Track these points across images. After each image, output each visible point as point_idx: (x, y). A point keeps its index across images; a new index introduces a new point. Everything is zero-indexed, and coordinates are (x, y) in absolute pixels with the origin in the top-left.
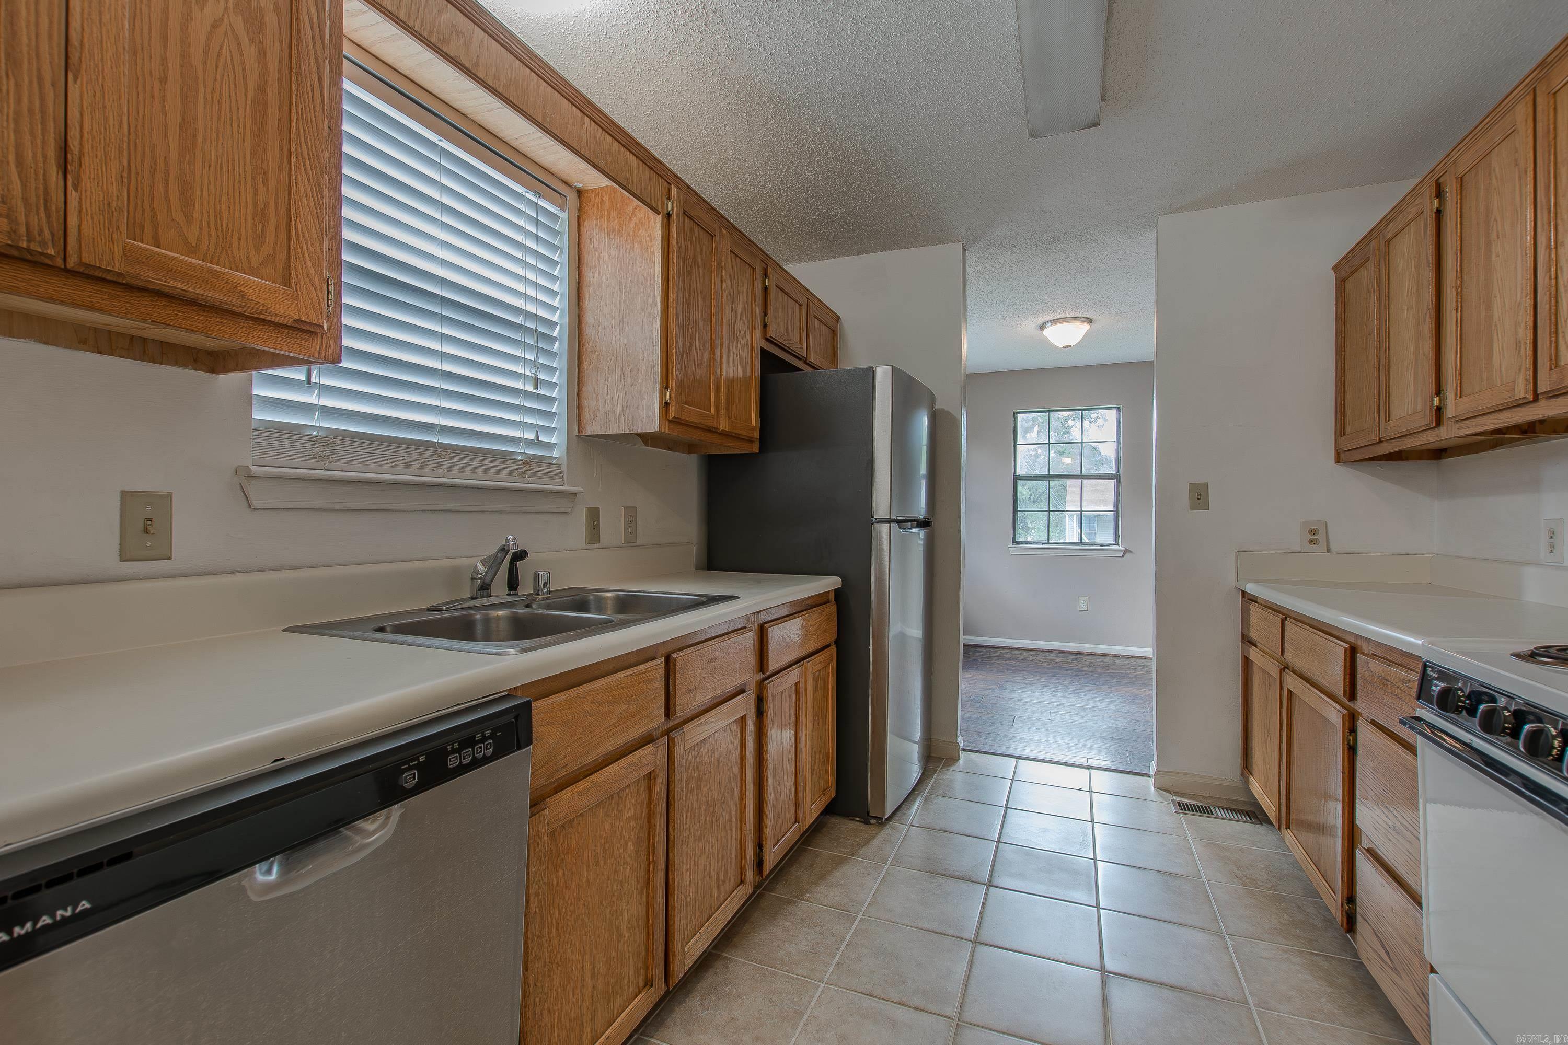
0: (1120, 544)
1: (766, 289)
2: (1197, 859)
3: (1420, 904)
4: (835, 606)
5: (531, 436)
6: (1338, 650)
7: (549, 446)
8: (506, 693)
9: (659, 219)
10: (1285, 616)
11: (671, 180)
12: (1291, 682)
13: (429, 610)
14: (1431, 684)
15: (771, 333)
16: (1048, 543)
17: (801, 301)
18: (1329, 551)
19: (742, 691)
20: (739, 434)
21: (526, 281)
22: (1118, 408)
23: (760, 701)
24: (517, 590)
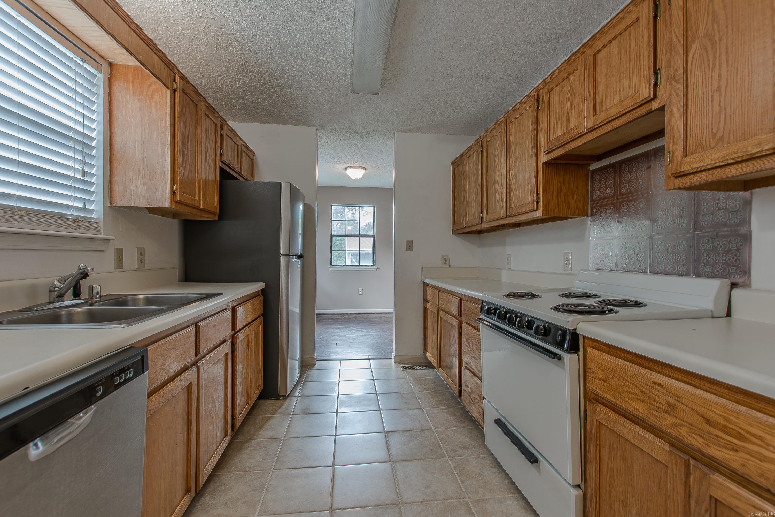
0: (375, 265)
1: (221, 135)
2: (412, 386)
3: (481, 380)
4: (262, 297)
5: (81, 205)
6: (455, 301)
7: (92, 211)
8: (129, 347)
9: (169, 92)
10: (439, 290)
11: (176, 72)
12: (441, 314)
13: (20, 311)
14: (484, 307)
15: (225, 159)
16: (346, 265)
17: (238, 144)
18: (450, 267)
19: (225, 341)
20: (209, 211)
21: (76, 111)
22: (374, 207)
23: (233, 344)
24: (80, 297)
